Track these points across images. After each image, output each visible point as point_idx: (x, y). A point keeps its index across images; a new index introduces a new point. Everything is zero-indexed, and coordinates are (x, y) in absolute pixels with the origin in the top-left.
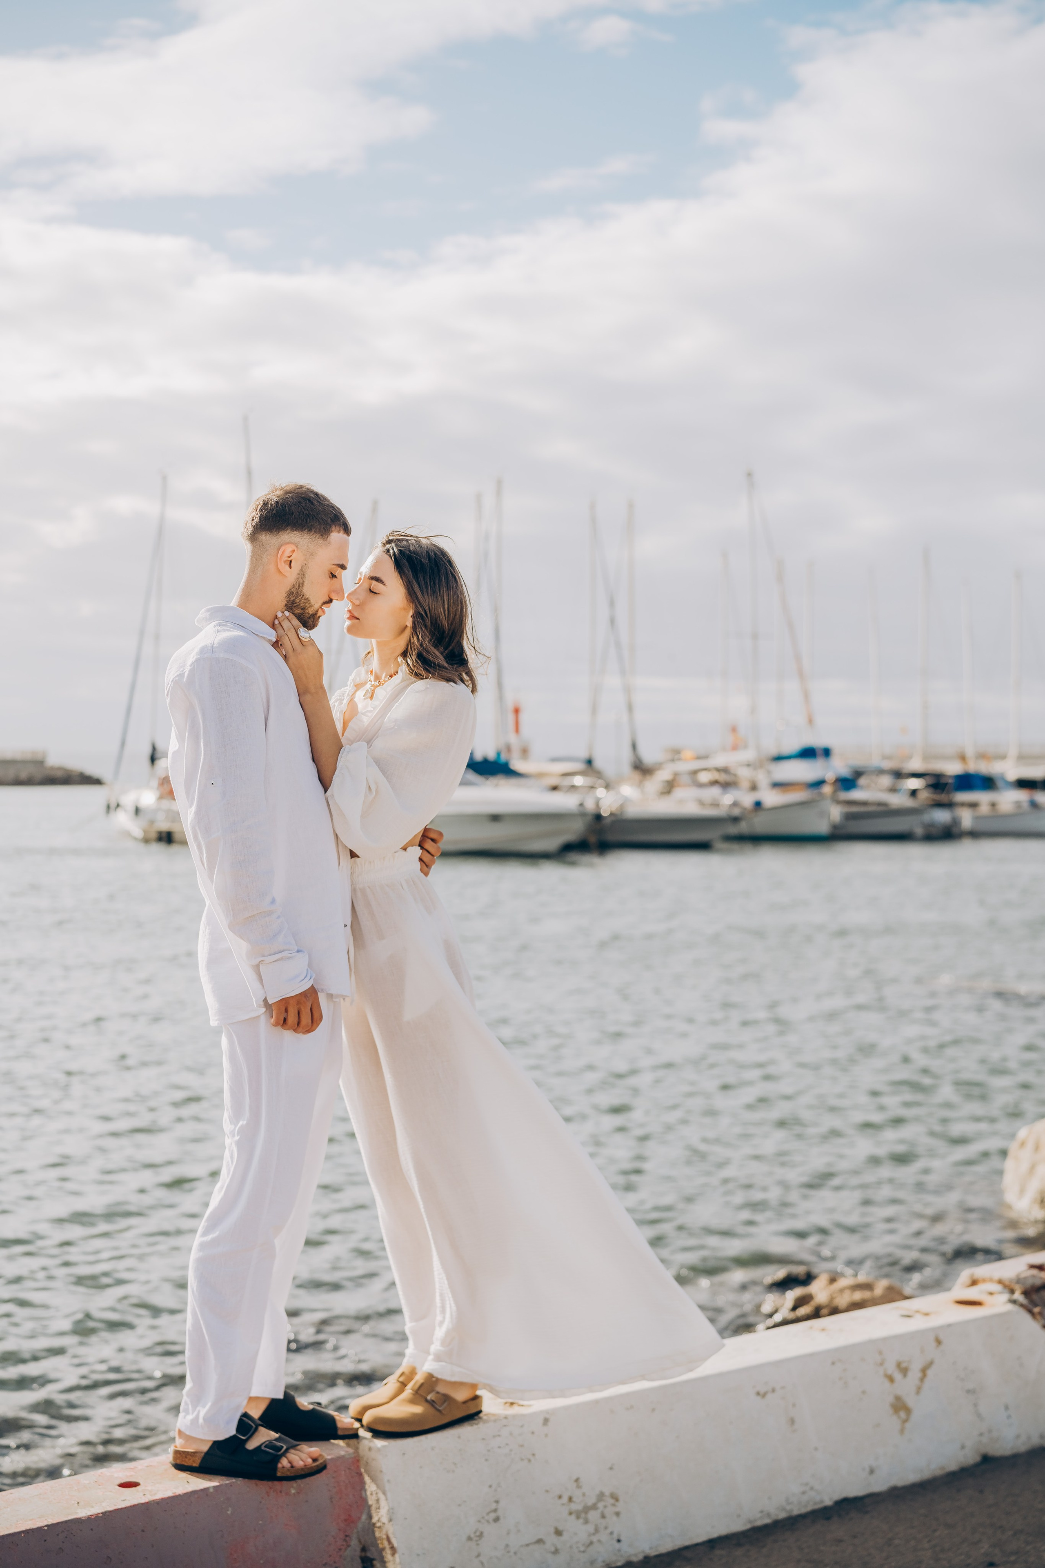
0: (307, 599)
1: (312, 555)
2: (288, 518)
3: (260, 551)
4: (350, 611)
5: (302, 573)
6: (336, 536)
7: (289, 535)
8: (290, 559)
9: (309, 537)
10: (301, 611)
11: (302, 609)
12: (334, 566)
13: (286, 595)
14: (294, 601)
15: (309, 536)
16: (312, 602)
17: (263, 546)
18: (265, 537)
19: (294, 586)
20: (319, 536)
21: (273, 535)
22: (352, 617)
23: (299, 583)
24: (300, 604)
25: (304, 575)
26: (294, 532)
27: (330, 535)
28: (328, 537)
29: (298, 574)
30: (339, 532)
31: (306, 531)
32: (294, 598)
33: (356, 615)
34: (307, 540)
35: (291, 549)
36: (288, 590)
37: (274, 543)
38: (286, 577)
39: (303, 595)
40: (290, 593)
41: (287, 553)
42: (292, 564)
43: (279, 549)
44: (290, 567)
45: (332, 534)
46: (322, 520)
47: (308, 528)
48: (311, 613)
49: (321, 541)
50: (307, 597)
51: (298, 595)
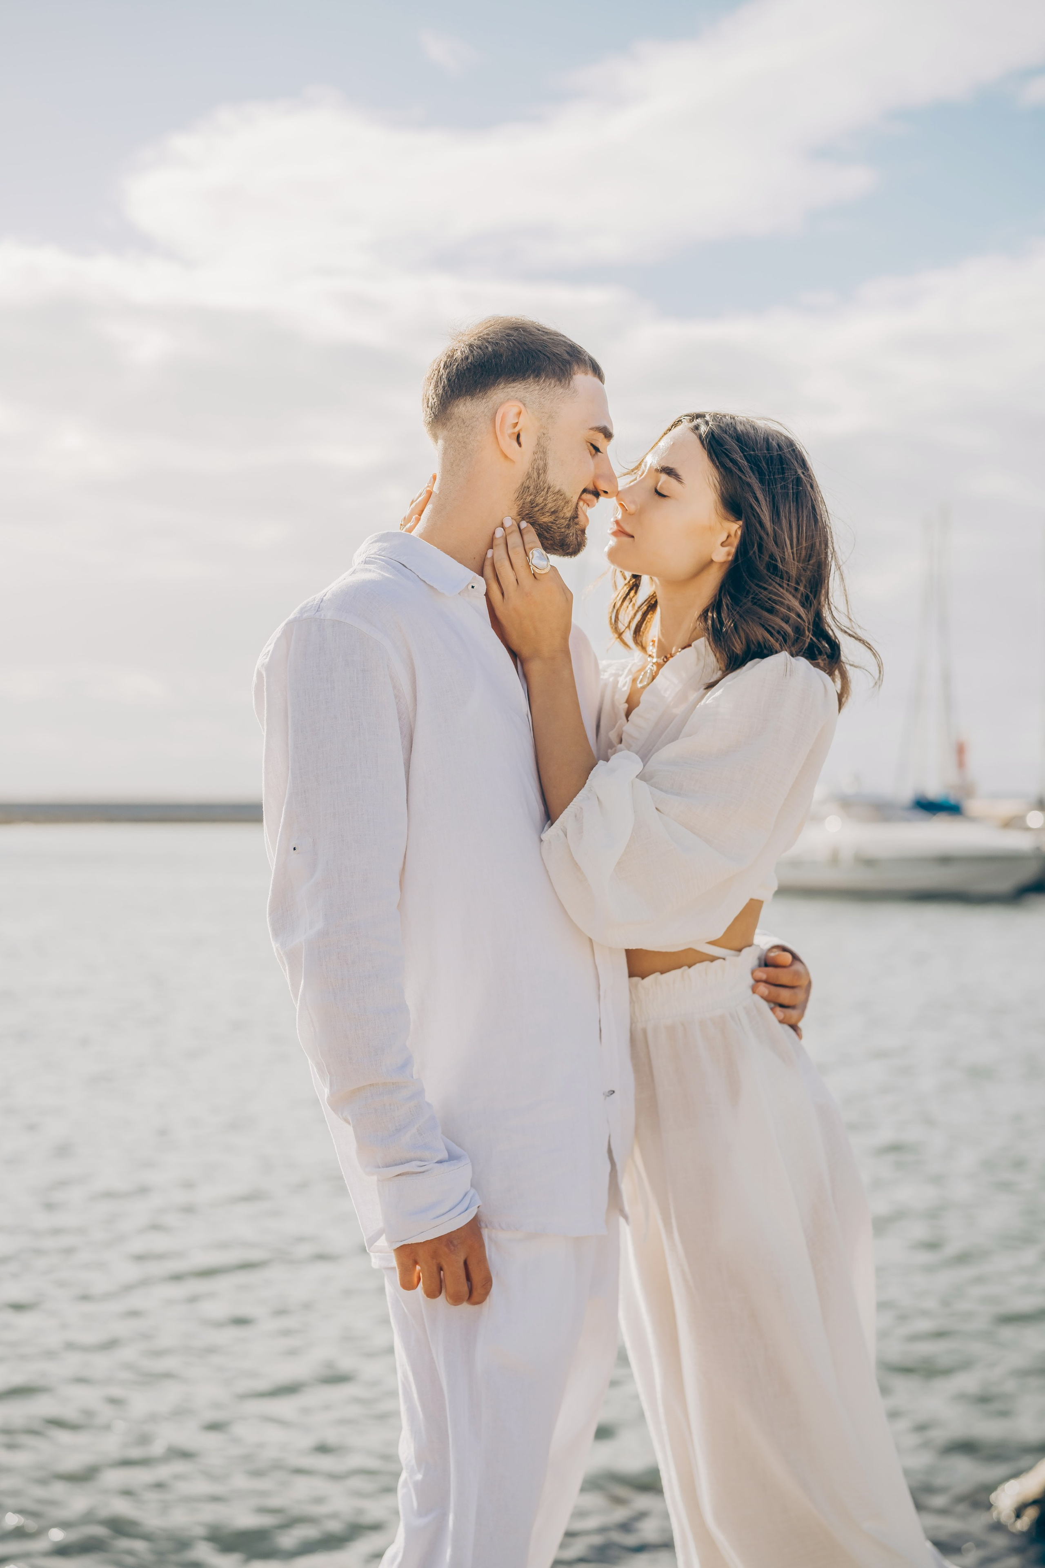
0: (559, 491)
1: (550, 417)
2: (496, 364)
3: (460, 434)
4: (617, 522)
5: (541, 451)
6: (582, 379)
7: (506, 390)
8: (517, 430)
9: (538, 388)
10: (551, 519)
11: (554, 512)
12: (592, 432)
13: (516, 495)
14: (532, 502)
15: (538, 385)
16: (568, 494)
17: (464, 423)
18: (465, 408)
19: (529, 477)
20: (555, 382)
21: (478, 398)
22: (620, 532)
23: (538, 469)
24: (545, 505)
25: (544, 453)
26: (512, 385)
27: (571, 377)
28: (569, 383)
29: (535, 453)
30: (586, 374)
31: (532, 376)
32: (532, 497)
33: (628, 529)
34: (536, 392)
35: (515, 410)
36: (518, 485)
37: (483, 412)
38: (514, 462)
39: (549, 488)
40: (524, 489)
41: (511, 420)
42: (522, 439)
43: (493, 420)
44: (519, 444)
45: (574, 377)
46: (554, 355)
47: (534, 371)
48: (568, 515)
49: (559, 390)
50: (557, 489)
51: (538, 490)
